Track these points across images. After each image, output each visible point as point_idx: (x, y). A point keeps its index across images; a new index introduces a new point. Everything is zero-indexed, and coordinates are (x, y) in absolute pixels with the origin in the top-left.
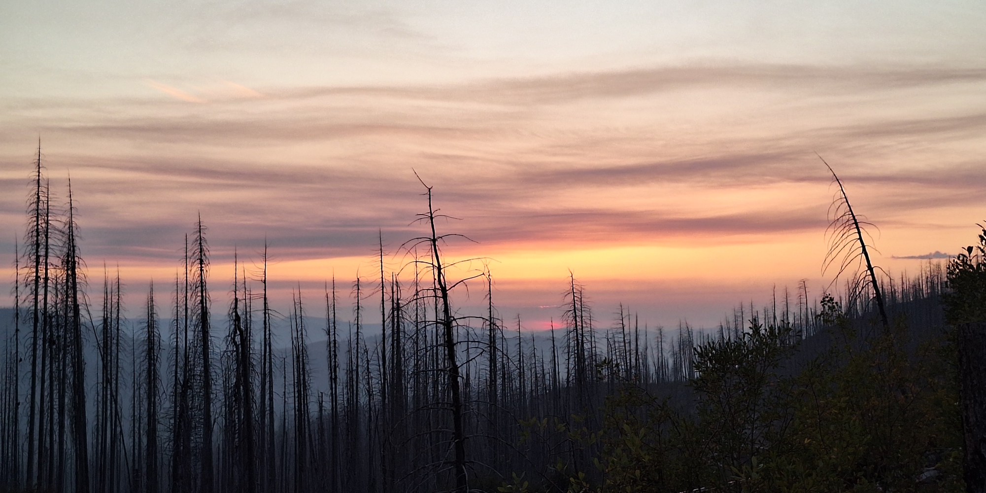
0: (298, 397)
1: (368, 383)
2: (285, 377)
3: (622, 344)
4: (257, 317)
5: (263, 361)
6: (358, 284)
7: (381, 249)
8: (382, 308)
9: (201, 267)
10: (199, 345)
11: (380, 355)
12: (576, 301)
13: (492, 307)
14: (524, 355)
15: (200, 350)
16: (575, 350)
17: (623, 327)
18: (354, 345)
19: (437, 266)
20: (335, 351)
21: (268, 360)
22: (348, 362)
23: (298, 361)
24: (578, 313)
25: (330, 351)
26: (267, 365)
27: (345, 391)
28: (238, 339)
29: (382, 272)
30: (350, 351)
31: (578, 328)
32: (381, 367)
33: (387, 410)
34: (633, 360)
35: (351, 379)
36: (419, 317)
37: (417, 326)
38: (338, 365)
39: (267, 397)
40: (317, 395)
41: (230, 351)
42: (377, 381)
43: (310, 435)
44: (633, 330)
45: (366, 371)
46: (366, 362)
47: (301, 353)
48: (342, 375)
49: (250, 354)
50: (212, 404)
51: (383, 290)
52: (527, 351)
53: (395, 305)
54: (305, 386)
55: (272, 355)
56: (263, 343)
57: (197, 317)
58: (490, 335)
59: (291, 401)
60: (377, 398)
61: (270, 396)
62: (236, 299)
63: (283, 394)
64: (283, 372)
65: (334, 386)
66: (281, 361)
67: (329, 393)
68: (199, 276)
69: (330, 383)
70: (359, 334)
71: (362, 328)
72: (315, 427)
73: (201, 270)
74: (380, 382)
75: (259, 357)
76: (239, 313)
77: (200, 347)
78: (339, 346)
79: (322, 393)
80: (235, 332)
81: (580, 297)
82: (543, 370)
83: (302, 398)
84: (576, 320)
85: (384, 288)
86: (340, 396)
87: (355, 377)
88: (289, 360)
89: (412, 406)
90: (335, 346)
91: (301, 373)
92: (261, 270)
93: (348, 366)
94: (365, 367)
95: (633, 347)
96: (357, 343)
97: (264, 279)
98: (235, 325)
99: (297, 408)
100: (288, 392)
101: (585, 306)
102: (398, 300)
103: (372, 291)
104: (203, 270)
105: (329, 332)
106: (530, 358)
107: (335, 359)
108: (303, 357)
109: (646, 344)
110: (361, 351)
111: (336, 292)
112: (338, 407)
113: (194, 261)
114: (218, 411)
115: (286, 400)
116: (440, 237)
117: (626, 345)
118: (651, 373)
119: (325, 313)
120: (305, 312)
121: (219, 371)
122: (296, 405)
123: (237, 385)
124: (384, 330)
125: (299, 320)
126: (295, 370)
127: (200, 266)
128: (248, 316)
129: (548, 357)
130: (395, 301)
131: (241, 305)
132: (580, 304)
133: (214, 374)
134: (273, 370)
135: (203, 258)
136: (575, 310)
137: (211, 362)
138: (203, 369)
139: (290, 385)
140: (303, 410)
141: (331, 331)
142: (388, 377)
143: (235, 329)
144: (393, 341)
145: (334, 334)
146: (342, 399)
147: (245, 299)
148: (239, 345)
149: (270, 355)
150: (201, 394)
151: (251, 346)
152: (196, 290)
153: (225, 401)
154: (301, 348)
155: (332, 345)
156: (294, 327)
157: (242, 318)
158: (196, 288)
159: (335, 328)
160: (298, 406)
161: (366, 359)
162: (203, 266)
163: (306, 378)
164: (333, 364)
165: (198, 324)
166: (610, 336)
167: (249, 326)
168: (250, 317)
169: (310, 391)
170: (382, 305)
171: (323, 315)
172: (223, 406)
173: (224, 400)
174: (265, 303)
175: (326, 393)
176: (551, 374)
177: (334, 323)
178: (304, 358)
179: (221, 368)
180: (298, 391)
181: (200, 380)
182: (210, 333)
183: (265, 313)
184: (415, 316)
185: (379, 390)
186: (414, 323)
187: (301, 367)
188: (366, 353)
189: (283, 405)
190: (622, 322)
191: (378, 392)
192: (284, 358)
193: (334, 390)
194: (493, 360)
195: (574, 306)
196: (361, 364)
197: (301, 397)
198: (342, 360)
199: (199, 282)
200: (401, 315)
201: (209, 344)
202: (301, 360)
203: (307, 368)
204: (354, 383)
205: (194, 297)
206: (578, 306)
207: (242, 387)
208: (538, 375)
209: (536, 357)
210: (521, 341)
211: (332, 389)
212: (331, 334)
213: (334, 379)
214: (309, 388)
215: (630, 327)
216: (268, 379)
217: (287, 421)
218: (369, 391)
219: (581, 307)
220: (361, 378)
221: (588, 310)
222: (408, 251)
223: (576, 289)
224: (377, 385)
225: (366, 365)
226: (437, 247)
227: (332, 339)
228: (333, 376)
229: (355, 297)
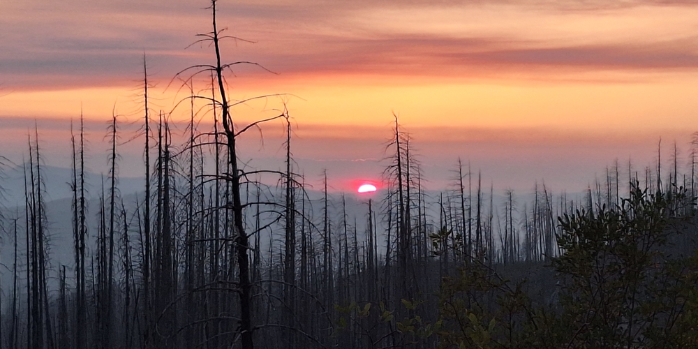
0: (33, 271)
1: (126, 255)
2: (16, 245)
3: (461, 211)
6: (114, 125)
7: (146, 80)
8: (145, 157)
11: (142, 218)
12: (401, 154)
13: (290, 159)
14: (331, 223)
16: (398, 218)
17: (462, 189)
18: (107, 205)
19: (222, 103)
20: (82, 212)
22: (100, 227)
23: (34, 224)
24: (404, 170)
25: (76, 211)
27: (95, 265)
29: (147, 109)
30: (102, 213)
31: (403, 189)
32: (143, 234)
33: (150, 290)
34: (474, 232)
35: (103, 248)
36: (193, 170)
37: (191, 182)
38: (86, 230)
40: (57, 269)
42: (137, 252)
43: (48, 321)
44: (474, 194)
45: (123, 239)
46: (123, 227)
47: (37, 213)
48: (91, 244)
51: (147, 133)
52: (335, 219)
53: (163, 153)
54: (42, 257)
58: (288, 196)
59: (23, 275)
60: (138, 274)
64: (14, 238)
65: (80, 258)
66: (11, 224)
67: (74, 267)
69: (75, 254)
70: (115, 190)
71: (118, 183)
72: (54, 311)
74: (141, 254)
78: (87, 206)
79: (64, 267)
81: (406, 149)
82: (356, 243)
83: (38, 272)
84: (400, 180)
85: (149, 132)
86: (89, 271)
87: (108, 246)
88: (22, 223)
89: (182, 287)
90: (82, 205)
91: (38, 239)
93: (100, 233)
94: (122, 233)
95: (474, 215)
96: (112, 203)
99: (31, 285)
100: (20, 263)
101: (413, 161)
102: (167, 147)
105: (75, 186)
106: (339, 227)
107: (82, 223)
108: (40, 218)
109: (491, 211)
110: (117, 212)
111: (85, 134)
112: (86, 285)
115: (17, 274)
116: (227, 66)
117: (465, 212)
118: (496, 250)
119: (71, 161)
120: (43, 161)
122: (31, 281)
124: (148, 186)
125: (35, 170)
126: (30, 235)
129: (362, 227)
130: (163, 148)
132: (406, 158)
136: (399, 165)
139: (22, 254)
141: (77, 185)
142: (152, 247)
144: (159, 200)
145: (82, 190)
146: (91, 275)
154: (37, 207)
155: (79, 204)
156: (29, 180)
159: (83, 181)
160: (33, 283)
161: (124, 224)
163: (44, 246)
164: (79, 229)
166: (444, 200)
169: (48, 263)
170: (145, 153)
171: (68, 164)
175: (70, 266)
176: (365, 248)
177: (82, 175)
178: (42, 220)
180: (33, 263)
184: (189, 168)
185: (141, 265)
186: (187, 177)
187: (37, 232)
188: (123, 216)
189: (13, 281)
190: (460, 183)
191: (138, 267)
192: (15, 220)
193: (80, 263)
194: (290, 229)
195: (399, 160)
196: (117, 230)
197: (36, 271)
198: (92, 223)
200: (170, 167)
202: (37, 222)
203: (45, 233)
204: (108, 254)
206: (404, 160)
208: (349, 250)
209: (347, 226)
210: (327, 205)
211: (77, 261)
212: (77, 189)
213: (81, 248)
214: (47, 259)
215: (471, 188)
217: (17, 302)
218: (126, 265)
219: (408, 162)
220: (116, 247)
221: (417, 166)
222: (183, 83)
223: (401, 138)
224: (138, 257)
225: (124, 232)
226: (222, 78)
227: (79, 196)
228: (80, 245)
229: (110, 142)
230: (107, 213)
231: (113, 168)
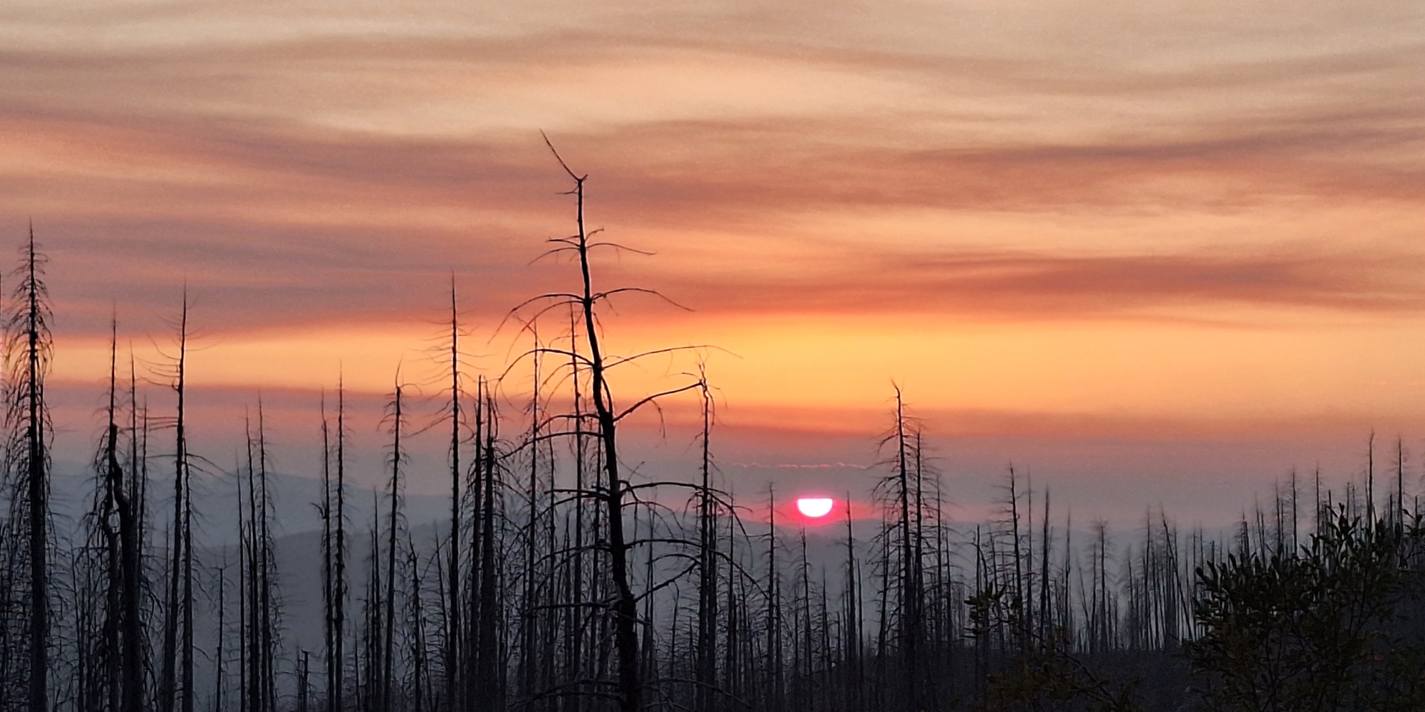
0: (251, 661)
1: (416, 634)
2: (221, 614)
3: (1012, 560)
4: (160, 472)
5: (171, 574)
6: (397, 401)
7: (454, 322)
8: (452, 459)
9: (33, 351)
10: (22, 532)
11: (445, 567)
12: (906, 456)
13: (709, 464)
14: (781, 579)
15: (24, 543)
16: (900, 571)
17: (1015, 520)
18: (384, 544)
19: (592, 361)
20: (339, 556)
21: (182, 573)
22: (370, 582)
23: (253, 578)
24: (911, 484)
25: (328, 555)
26: (181, 584)
27: (361, 650)
28: (115, 521)
29: (455, 374)
30: (374, 557)
31: (909, 518)
32: (446, 597)
33: (457, 697)
34: (1036, 598)
35: (376, 620)
36: (537, 482)
37: (532, 504)
38: (347, 588)
39: (178, 659)
40: (294, 657)
41: (96, 549)
42: (436, 628)
44: (1038, 528)
45: (411, 604)
46: (412, 583)
47: (259, 558)
48: (355, 613)
49: (141, 556)
50: (49, 672)
51: (455, 416)
52: (787, 568)
53: (483, 452)
54: (267, 636)
55: (192, 562)
56: (172, 532)
57: (19, 467)
58: (704, 531)
59: (233, 668)
60: (436, 667)
61: (185, 656)
62: (113, 429)
63: (216, 652)
64: (218, 601)
65: (334, 638)
66: (214, 577)
67: (324, 654)
68: (26, 372)
69: (326, 630)
70: (397, 517)
71: (403, 505)
73: (33, 358)
74: (442, 632)
75: (163, 563)
76: (120, 460)
77: (24, 537)
78: (349, 546)
79: (306, 653)
80: (108, 504)
81: (916, 447)
82: (825, 614)
83: (260, 664)
84: (905, 502)
85: (459, 412)
86: (350, 662)
87: (384, 617)
88: (233, 576)
89: (515, 690)
90: (340, 545)
91: (260, 604)
92: (172, 362)
93: (370, 593)
94: (410, 594)
95: (1037, 566)
96: (393, 540)
97: (177, 382)
98: (109, 488)
100: (228, 647)
101: (928, 469)
102: (490, 440)
103: (432, 419)
104: (37, 358)
105: (327, 510)
106: (795, 586)
107: (339, 576)
108: (264, 566)
109: (1068, 560)
110: (401, 557)
111: (346, 418)
112: (344, 686)
113: (16, 335)
114: (63, 689)
115: (222, 666)
116: (601, 295)
117: (1021, 561)
118: (1077, 628)
119: (320, 466)
120: (271, 463)
121: (67, 595)
122: (247, 679)
123: (109, 629)
124: (455, 510)
125: (257, 481)
126: (246, 597)
127: (29, 348)
128: (139, 469)
129: (836, 586)
130: (484, 444)
131: (123, 442)
132: (916, 463)
133: (56, 601)
134: (194, 596)
135: (38, 329)
136: (903, 476)
137: (50, 574)
138: (30, 588)
139: (232, 631)
140: (261, 691)
141: (331, 508)
142: (463, 621)
143: (109, 497)
144: (476, 536)
145: (340, 516)
146: (354, 668)
147: (134, 429)
148: (117, 534)
149: (187, 560)
150: (24, 647)
151: (144, 539)
152: (20, 404)
153: (81, 666)
154: (260, 547)
155: (333, 542)
156: (245, 498)
157: (127, 471)
158: (19, 399)
159: (341, 502)
160: (251, 681)
161: (413, 578)
162: (36, 347)
163: (272, 617)
164: (334, 586)
165: (21, 483)
166: (984, 539)
167: (139, 491)
168: (144, 470)
169: (278, 646)
170: (452, 452)
171: (314, 470)
172: (75, 677)
173: (78, 663)
174: (180, 440)
175: (317, 653)
176: (842, 624)
177: (340, 491)
178: (268, 569)
179: (72, 587)
180: (251, 647)
181: (24, 613)
182: (49, 506)
183: (179, 463)
184: (530, 480)
185: (441, 650)
186: (525, 495)
187: (260, 590)
188: (411, 564)
189: (216, 679)
190: (1012, 509)
191: (438, 656)
192: (221, 570)
193: (335, 646)
194: (708, 589)
195: (903, 466)
196: (400, 588)
197: (257, 662)
198: (356, 577)
199: (27, 385)
200: (495, 477)
201: (47, 531)
202: (259, 574)
203: (274, 592)
204: (383, 633)
205: (15, 419)
206: (911, 468)
207: (120, 635)
208: (813, 627)
209: (808, 584)
210: (775, 545)
211: (329, 643)
212: (330, 515)
213: (335, 620)
214: (275, 640)
215: (1031, 520)
216: (180, 618)
218: (416, 652)
219: (919, 471)
220: (398, 619)
221: (934, 477)
222: (524, 326)
223: (907, 427)
224: (436, 638)
225: (412, 592)
226: (593, 316)
227: (334, 528)
228: (334, 615)
229: (390, 431)
230: (384, 558)
231: (395, 478)
